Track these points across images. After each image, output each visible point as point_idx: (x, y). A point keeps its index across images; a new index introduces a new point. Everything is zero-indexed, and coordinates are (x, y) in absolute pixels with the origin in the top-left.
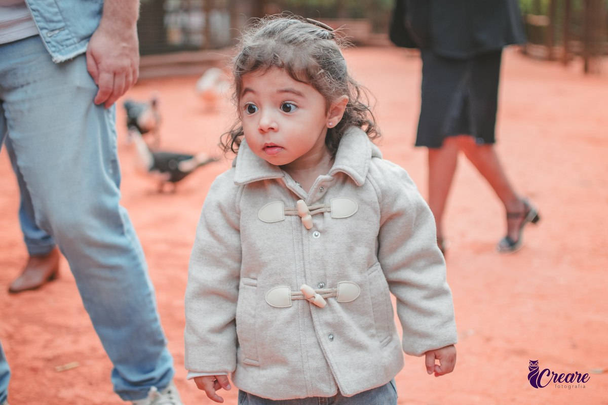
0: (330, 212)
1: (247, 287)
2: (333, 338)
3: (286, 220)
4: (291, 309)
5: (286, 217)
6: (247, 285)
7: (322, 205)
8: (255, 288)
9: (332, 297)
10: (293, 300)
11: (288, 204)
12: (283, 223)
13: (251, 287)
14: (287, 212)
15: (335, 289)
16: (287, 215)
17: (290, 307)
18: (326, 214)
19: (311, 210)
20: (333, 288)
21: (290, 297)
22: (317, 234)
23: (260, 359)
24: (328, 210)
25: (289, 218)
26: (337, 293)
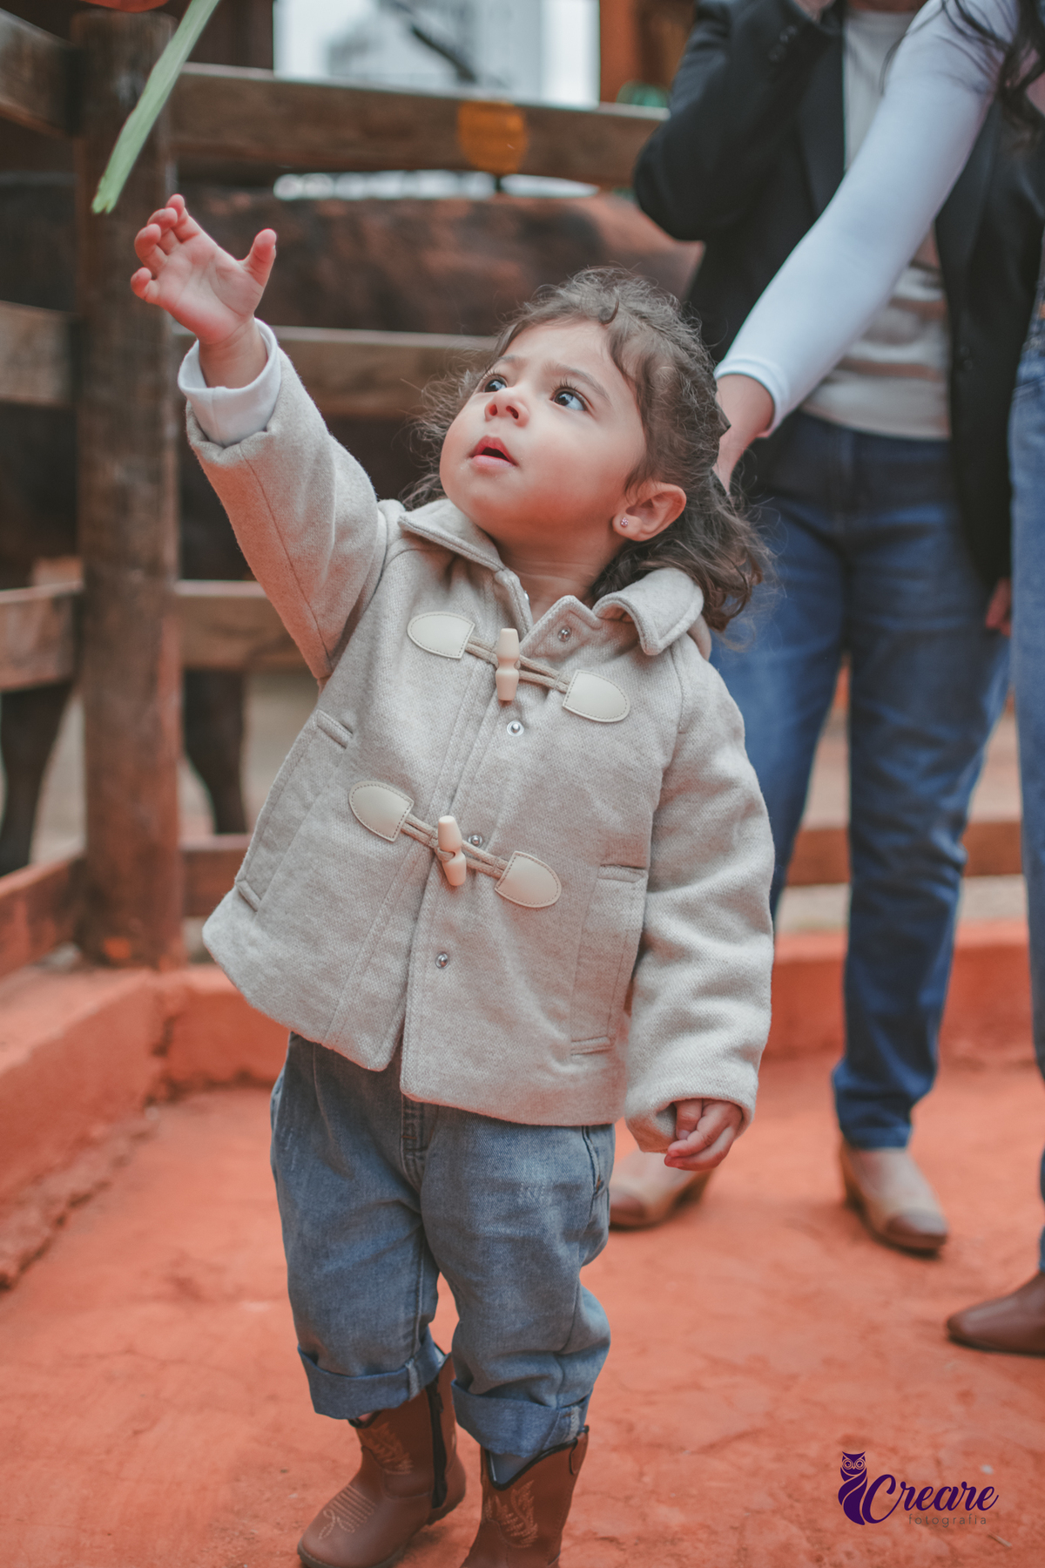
0: (563, 693)
1: (323, 735)
2: (445, 961)
3: (463, 663)
4: (389, 848)
5: (467, 656)
6: (325, 731)
7: (553, 672)
8: (339, 749)
9: (489, 875)
10: (404, 832)
11: (481, 632)
12: (454, 664)
13: (331, 741)
14: (473, 646)
15: (501, 862)
16: (469, 652)
17: (390, 842)
18: (553, 694)
19: (524, 668)
20: (499, 858)
21: (402, 822)
22: (516, 727)
23: (266, 897)
24: (562, 687)
25: (470, 660)
26: (504, 873)
